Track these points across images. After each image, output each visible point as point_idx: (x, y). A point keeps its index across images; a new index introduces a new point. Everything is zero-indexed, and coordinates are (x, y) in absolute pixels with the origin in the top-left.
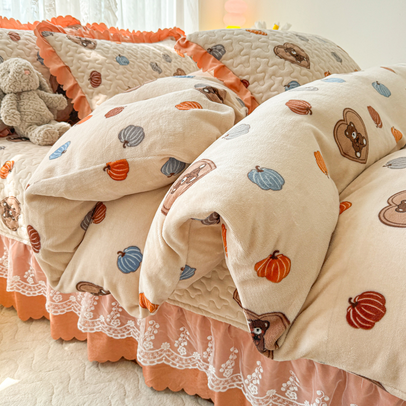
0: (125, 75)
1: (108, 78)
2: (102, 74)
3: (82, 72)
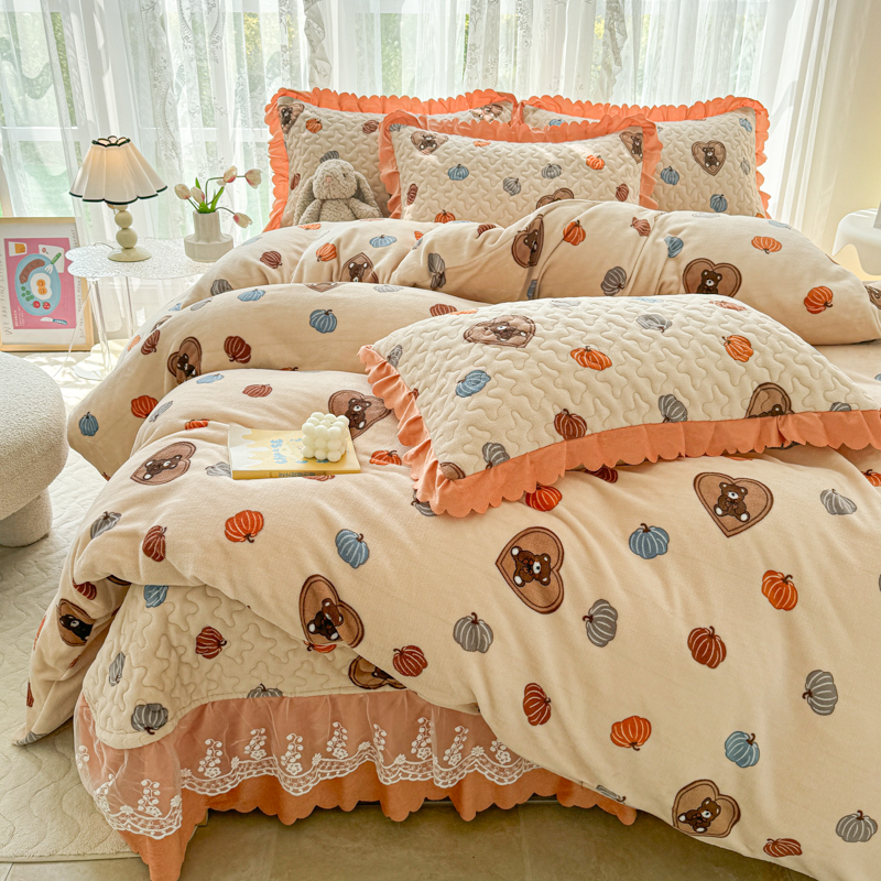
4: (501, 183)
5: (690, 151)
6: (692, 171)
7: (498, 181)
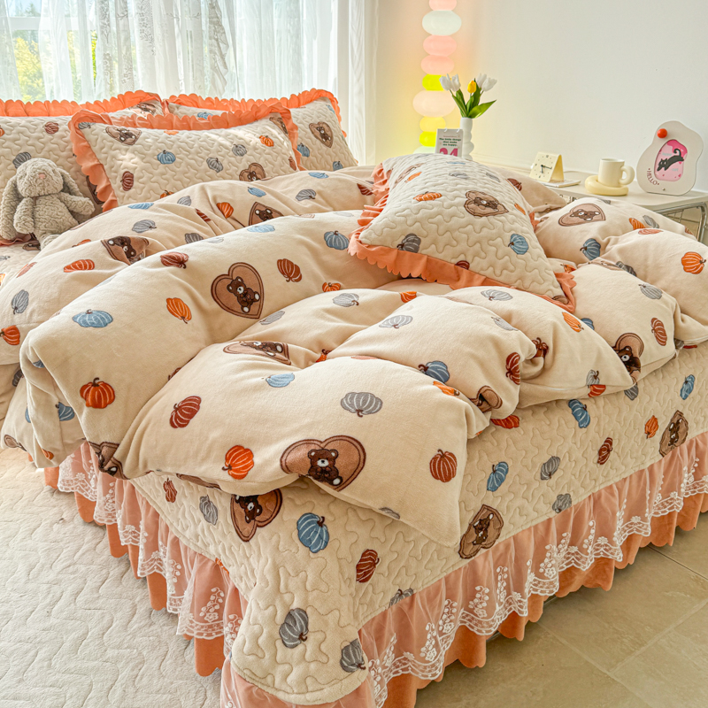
0: (164, 177)
1: (141, 180)
2: (135, 175)
3: (116, 172)
4: (205, 163)
5: (309, 130)
6: (315, 144)
7: (202, 162)
